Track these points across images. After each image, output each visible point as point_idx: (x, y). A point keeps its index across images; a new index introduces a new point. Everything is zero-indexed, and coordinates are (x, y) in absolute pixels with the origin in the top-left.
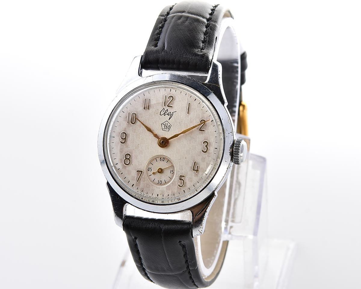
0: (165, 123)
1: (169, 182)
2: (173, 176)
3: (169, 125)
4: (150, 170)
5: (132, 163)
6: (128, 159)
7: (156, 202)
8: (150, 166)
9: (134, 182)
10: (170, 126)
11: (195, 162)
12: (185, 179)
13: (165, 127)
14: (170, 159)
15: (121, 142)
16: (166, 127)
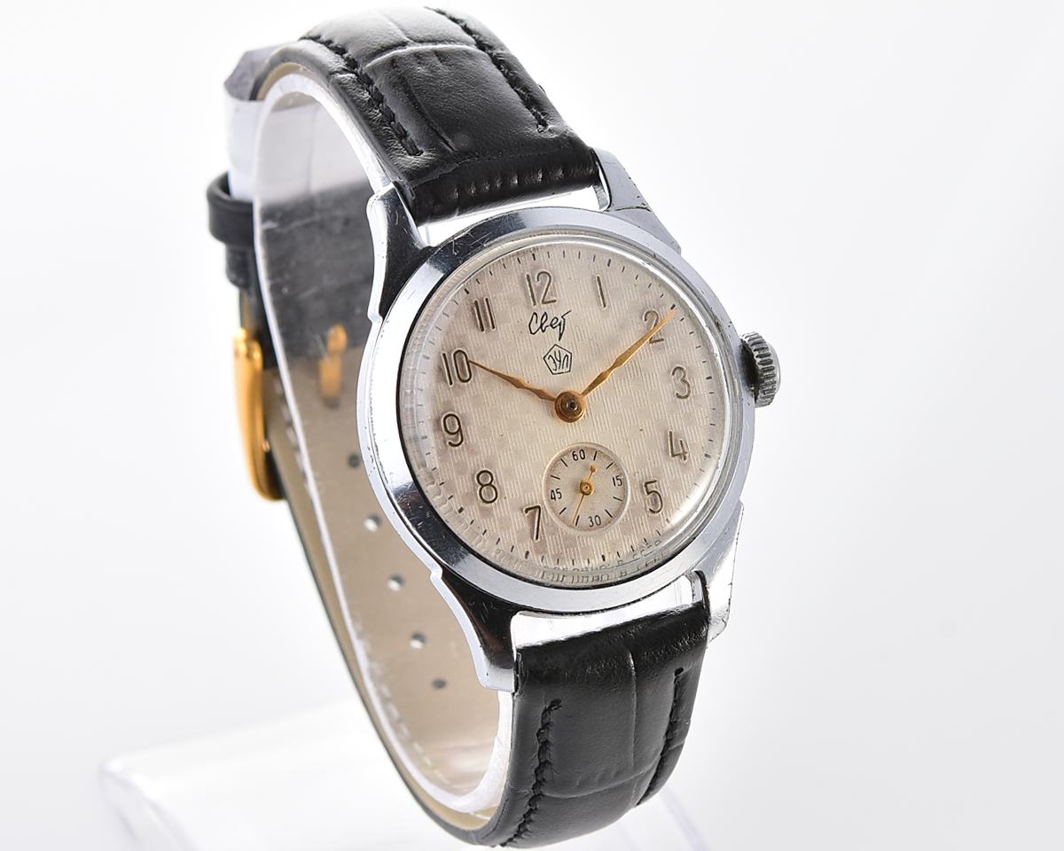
0: (552, 353)
1: (619, 511)
2: (625, 491)
3: (564, 353)
4: (557, 496)
5: (502, 493)
6: (490, 484)
7: (605, 578)
8: (555, 484)
9: (529, 545)
10: (569, 355)
11: (671, 433)
12: (660, 490)
13: (558, 363)
14: (599, 449)
15: (450, 443)
16: (560, 361)
